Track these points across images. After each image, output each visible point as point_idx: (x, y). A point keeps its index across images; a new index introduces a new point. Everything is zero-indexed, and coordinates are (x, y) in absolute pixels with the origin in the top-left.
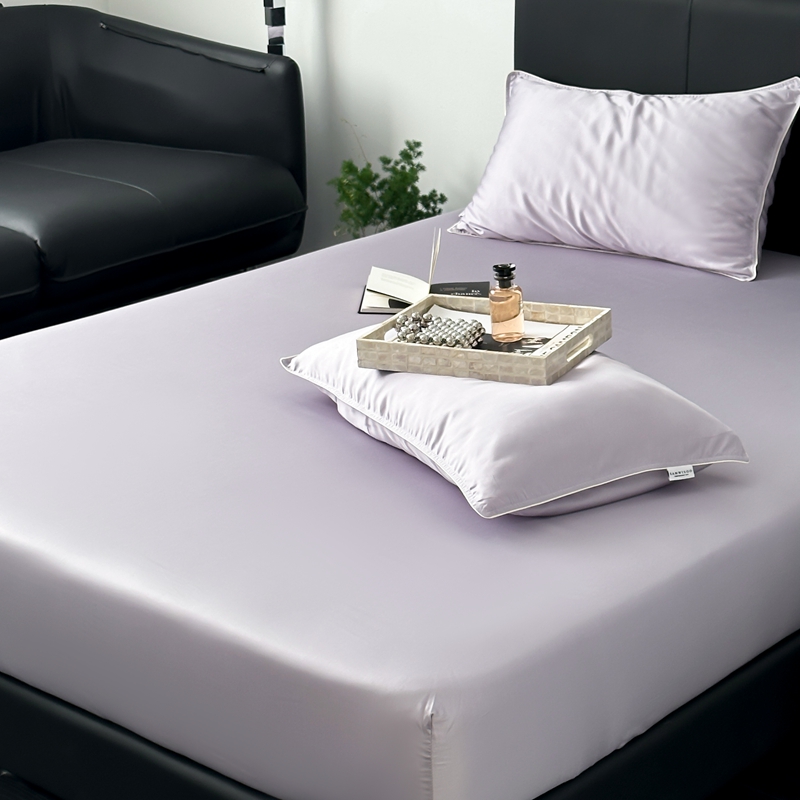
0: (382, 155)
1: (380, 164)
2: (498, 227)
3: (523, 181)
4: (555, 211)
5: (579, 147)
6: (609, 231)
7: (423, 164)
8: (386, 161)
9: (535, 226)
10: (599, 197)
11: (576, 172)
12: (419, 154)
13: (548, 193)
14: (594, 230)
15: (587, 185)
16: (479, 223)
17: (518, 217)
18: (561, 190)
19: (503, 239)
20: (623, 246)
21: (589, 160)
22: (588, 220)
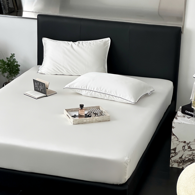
0: (7, 57)
1: (6, 59)
7: (15, 58)
8: (7, 58)
12: (14, 56)
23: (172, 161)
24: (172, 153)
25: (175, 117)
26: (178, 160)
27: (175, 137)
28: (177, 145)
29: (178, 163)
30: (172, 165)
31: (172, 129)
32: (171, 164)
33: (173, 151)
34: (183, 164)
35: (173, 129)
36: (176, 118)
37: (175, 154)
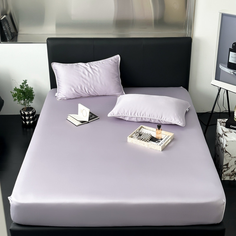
2: (69, 97)
3: (73, 87)
4: (82, 91)
5: (82, 77)
6: (94, 92)
7: (28, 84)
9: (78, 95)
10: (91, 86)
11: (84, 82)
12: (27, 82)
13: (79, 88)
14: (91, 93)
15: (87, 84)
16: (65, 97)
17: (74, 94)
18: (82, 86)
19: (70, 99)
20: (97, 94)
21: (86, 79)
22: (89, 91)
23: (224, 175)
24: (224, 169)
26: (230, 173)
27: (228, 153)
28: (229, 161)
29: (229, 176)
30: (224, 179)
32: (223, 177)
33: (225, 167)
34: (235, 177)
37: (227, 169)
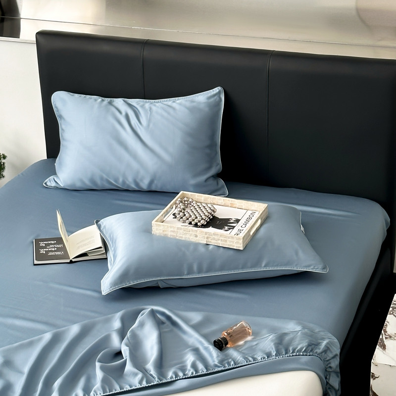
25: (379, 341)
31: (371, 380)
35: (372, 382)
36: (381, 346)
